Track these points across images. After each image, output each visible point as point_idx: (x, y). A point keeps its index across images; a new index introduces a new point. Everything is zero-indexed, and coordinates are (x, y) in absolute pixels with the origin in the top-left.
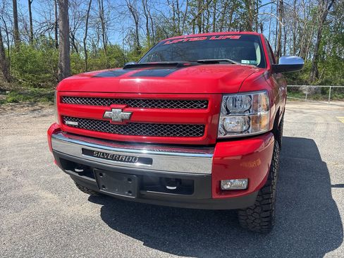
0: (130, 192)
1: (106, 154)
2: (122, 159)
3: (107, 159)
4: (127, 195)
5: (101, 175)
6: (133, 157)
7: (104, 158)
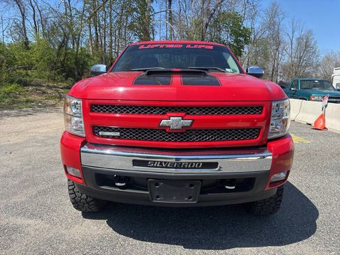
0: (190, 198)
1: (165, 163)
2: (184, 166)
3: (166, 167)
4: (187, 201)
5: (157, 184)
6: (196, 163)
7: (163, 167)
